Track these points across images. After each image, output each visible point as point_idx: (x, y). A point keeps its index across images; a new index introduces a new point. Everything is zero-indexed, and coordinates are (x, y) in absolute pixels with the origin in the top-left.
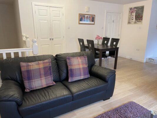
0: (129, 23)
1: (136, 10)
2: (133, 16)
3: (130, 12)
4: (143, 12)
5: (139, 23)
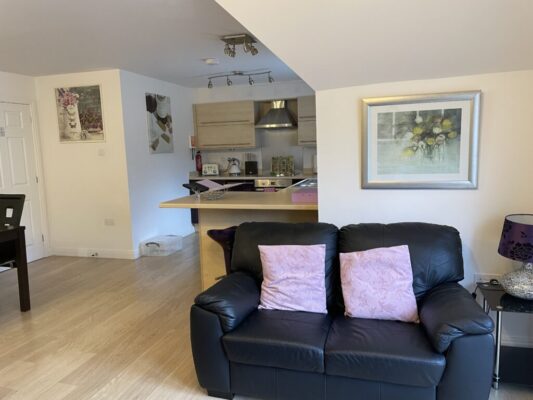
0: (64, 137)
1: (78, 96)
2: (73, 114)
3: (59, 100)
4: (99, 103)
5: (94, 137)
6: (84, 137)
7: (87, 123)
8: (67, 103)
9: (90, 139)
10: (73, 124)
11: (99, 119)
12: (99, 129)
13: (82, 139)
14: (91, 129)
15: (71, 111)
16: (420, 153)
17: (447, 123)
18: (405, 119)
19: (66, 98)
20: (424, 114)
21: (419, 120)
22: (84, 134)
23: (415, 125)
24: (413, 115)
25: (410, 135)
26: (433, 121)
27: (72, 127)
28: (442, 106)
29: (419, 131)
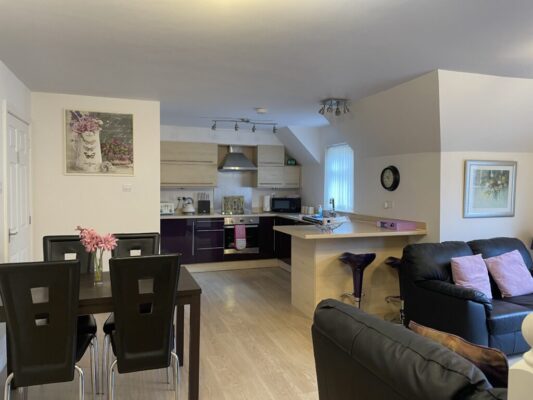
0: (74, 168)
1: (101, 123)
3: (71, 125)
4: (131, 133)
5: (120, 170)
6: (104, 169)
7: (111, 154)
8: (82, 130)
9: (113, 172)
10: (90, 153)
11: (130, 151)
12: (127, 162)
13: (101, 171)
14: (117, 162)
15: (90, 139)
16: (491, 195)
17: (503, 178)
18: (486, 174)
19: (82, 123)
20: (494, 172)
21: (492, 175)
22: (106, 167)
23: (490, 178)
24: (490, 172)
25: (488, 184)
26: (498, 177)
27: (88, 156)
28: (502, 168)
29: (492, 182)
